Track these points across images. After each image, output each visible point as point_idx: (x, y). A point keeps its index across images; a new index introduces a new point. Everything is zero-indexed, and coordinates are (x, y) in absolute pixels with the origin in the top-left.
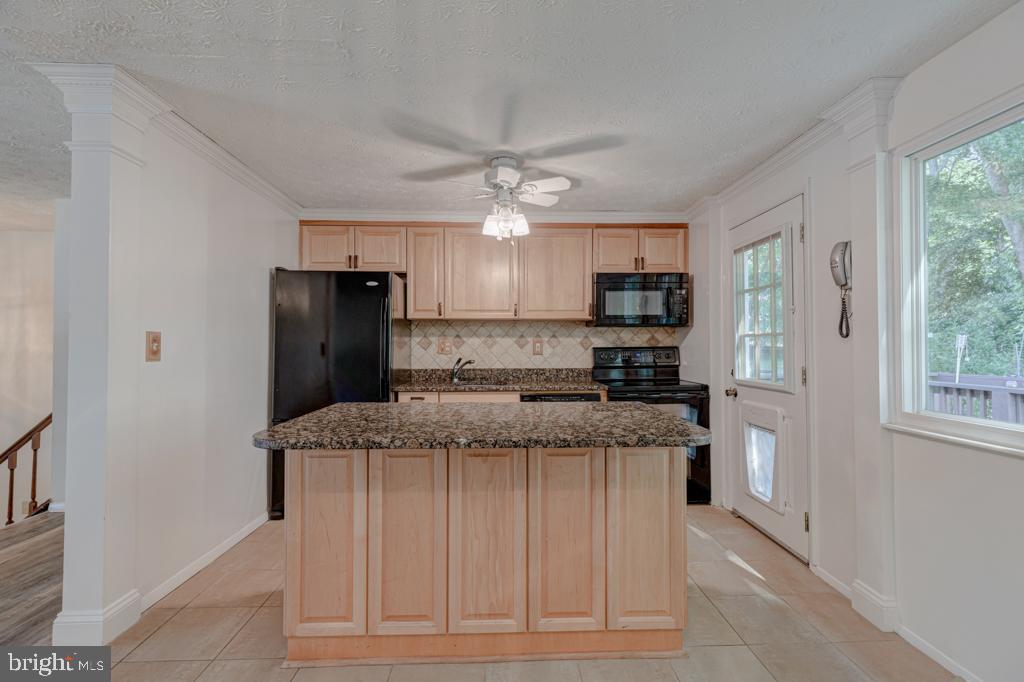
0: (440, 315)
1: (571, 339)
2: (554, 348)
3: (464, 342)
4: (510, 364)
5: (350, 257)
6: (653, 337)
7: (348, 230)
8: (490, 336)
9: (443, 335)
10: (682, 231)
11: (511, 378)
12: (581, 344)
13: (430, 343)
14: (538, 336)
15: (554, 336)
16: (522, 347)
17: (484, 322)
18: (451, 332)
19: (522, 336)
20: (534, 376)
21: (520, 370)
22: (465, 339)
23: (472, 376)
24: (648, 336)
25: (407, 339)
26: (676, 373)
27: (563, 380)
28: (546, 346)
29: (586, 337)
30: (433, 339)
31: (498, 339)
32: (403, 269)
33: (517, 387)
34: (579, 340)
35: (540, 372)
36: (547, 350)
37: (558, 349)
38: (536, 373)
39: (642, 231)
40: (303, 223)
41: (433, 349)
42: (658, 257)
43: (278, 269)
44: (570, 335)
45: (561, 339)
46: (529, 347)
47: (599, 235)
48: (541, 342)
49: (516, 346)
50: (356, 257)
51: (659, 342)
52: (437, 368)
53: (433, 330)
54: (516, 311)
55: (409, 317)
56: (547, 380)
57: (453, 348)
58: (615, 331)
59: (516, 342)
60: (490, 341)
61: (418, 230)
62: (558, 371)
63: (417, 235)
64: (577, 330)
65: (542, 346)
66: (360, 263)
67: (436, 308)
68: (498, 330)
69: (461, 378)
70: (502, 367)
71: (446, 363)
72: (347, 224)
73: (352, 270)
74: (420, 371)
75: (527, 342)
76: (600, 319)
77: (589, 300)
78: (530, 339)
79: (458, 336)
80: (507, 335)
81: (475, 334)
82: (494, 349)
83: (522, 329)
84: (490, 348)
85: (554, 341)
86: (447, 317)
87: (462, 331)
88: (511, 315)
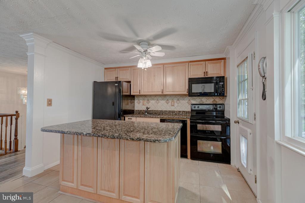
0: (140, 93)
1: (184, 101)
2: (178, 104)
3: (150, 102)
4: (164, 109)
5: (116, 77)
6: (214, 100)
7: (116, 70)
8: (158, 100)
9: (144, 100)
10: (223, 61)
11: (164, 113)
12: (188, 102)
13: (140, 102)
14: (173, 100)
15: (178, 100)
16: (167, 104)
17: (156, 95)
18: (146, 99)
19: (168, 100)
20: (171, 113)
21: (167, 111)
22: (150, 101)
23: (152, 112)
24: (213, 100)
25: (133, 101)
26: (223, 114)
27: (181, 115)
28: (175, 103)
29: (189, 100)
30: (141, 101)
31: (160, 101)
32: (130, 80)
33: (159, 117)
34: (187, 101)
36: (176, 105)
37: (180, 104)
38: (172, 112)
39: (207, 62)
40: (105, 69)
41: (141, 104)
42: (213, 71)
43: (94, 82)
44: (184, 100)
45: (181, 101)
46: (170, 104)
47: (191, 65)
48: (174, 102)
49: (165, 103)
50: (118, 77)
51: (217, 102)
52: (142, 110)
53: (141, 98)
54: (162, 92)
55: (132, 94)
56: (176, 114)
57: (147, 103)
58: (200, 98)
59: (166, 102)
60: (158, 102)
62: (179, 112)
63: (134, 69)
64: (186, 98)
65: (174, 103)
66: (119, 79)
67: (139, 92)
68: (160, 98)
69: (148, 113)
70: (161, 110)
71: (144, 108)
72: (115, 68)
73: (117, 81)
74: (137, 110)
75: (169, 102)
76: (191, 94)
77: (187, 87)
78: (170, 101)
79: (148, 100)
80: (163, 100)
81: (153, 99)
82: (159, 104)
83: (168, 98)
84: (157, 103)
85: (178, 101)
86: (142, 94)
87: (150, 98)
88: (161, 93)
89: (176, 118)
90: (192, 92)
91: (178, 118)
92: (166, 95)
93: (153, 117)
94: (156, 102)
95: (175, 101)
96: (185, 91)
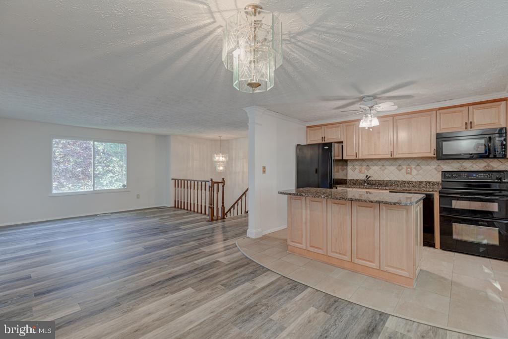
0: (356, 157)
1: (429, 167)
2: (418, 171)
4: (393, 178)
5: (322, 137)
6: (488, 165)
7: (322, 128)
8: (383, 166)
9: (361, 165)
10: (504, 102)
11: (394, 185)
12: (435, 169)
13: (356, 169)
14: (409, 165)
15: (418, 165)
16: (400, 170)
17: (380, 160)
18: (365, 164)
19: (400, 166)
20: (406, 184)
21: (399, 181)
22: (371, 167)
23: (375, 183)
24: (485, 164)
25: (345, 167)
27: (424, 187)
28: (413, 170)
29: (439, 165)
30: (357, 167)
31: (387, 167)
32: (342, 140)
33: (387, 188)
34: (434, 167)
35: (409, 183)
36: (414, 172)
37: (421, 172)
38: (408, 183)
39: (470, 107)
40: (308, 127)
41: (357, 171)
43: (298, 145)
44: (428, 165)
45: (423, 167)
46: (404, 171)
47: (440, 113)
48: (411, 169)
49: (396, 169)
50: (324, 138)
51: (493, 168)
52: (359, 179)
53: (357, 163)
54: (391, 154)
55: (344, 159)
56: (414, 186)
57: (366, 171)
58: (458, 162)
60: (383, 168)
61: (347, 124)
62: (420, 182)
63: (347, 126)
64: (433, 162)
65: (411, 170)
66: (326, 139)
67: (355, 155)
68: (387, 163)
69: (369, 183)
70: (389, 179)
71: (362, 177)
72: (321, 126)
73: (323, 142)
74: (351, 180)
75: (403, 168)
76: (440, 156)
77: (434, 146)
78: (405, 167)
79: (368, 166)
80: (391, 165)
81: (376, 165)
82: (385, 171)
83: (400, 162)
84: (383, 171)
85: (418, 168)
86: (360, 158)
87: (370, 163)
88: (389, 156)
89: (416, 190)
90: (444, 154)
91: (419, 191)
92: (396, 159)
93: (378, 189)
94: (380, 168)
95: (413, 167)
96: (430, 152)
